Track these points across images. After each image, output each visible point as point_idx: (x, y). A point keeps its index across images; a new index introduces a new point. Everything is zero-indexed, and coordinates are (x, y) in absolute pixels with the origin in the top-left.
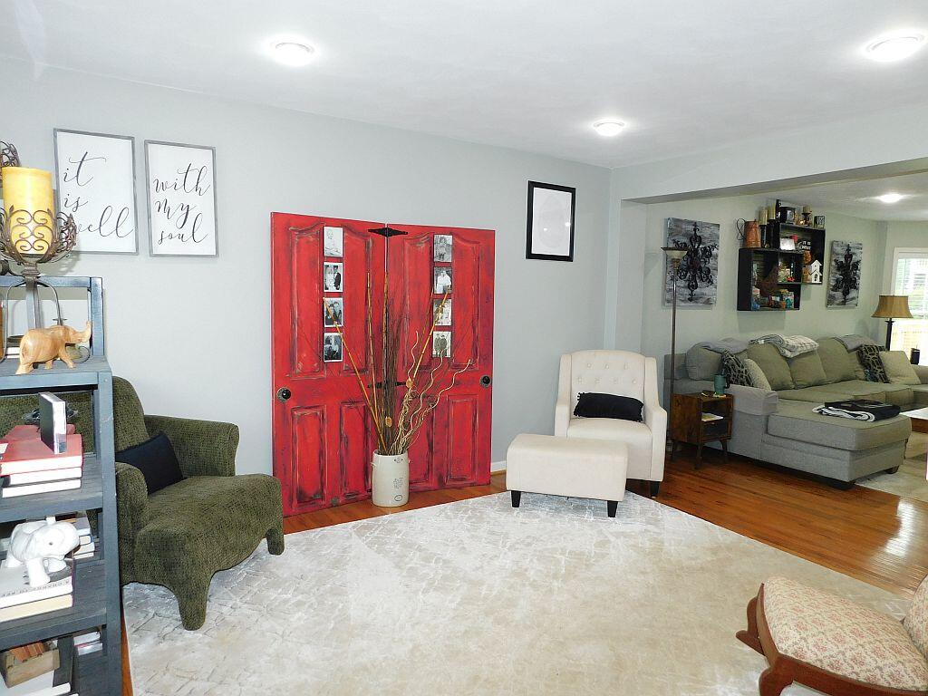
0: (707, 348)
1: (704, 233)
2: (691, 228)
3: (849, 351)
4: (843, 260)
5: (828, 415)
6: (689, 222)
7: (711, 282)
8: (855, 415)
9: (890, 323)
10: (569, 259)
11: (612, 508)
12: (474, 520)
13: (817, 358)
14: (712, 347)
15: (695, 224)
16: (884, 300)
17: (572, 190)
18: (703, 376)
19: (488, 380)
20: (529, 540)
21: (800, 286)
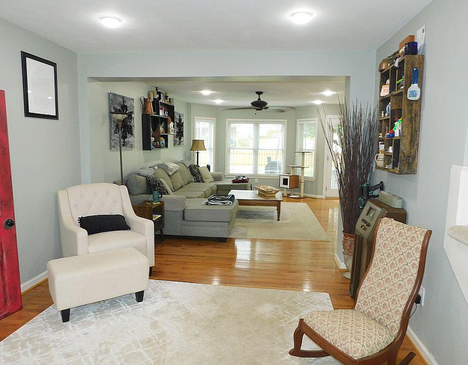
0: (139, 174)
1: (128, 104)
2: (121, 100)
3: (187, 168)
4: (178, 122)
5: (211, 205)
6: (120, 96)
7: (132, 134)
8: (224, 203)
9: (198, 153)
10: (55, 117)
11: (140, 296)
12: (39, 351)
13: (178, 174)
14: (142, 174)
15: (123, 98)
16: (194, 141)
17: (54, 65)
18: (140, 192)
19: (11, 224)
20: (104, 347)
21: (167, 135)
